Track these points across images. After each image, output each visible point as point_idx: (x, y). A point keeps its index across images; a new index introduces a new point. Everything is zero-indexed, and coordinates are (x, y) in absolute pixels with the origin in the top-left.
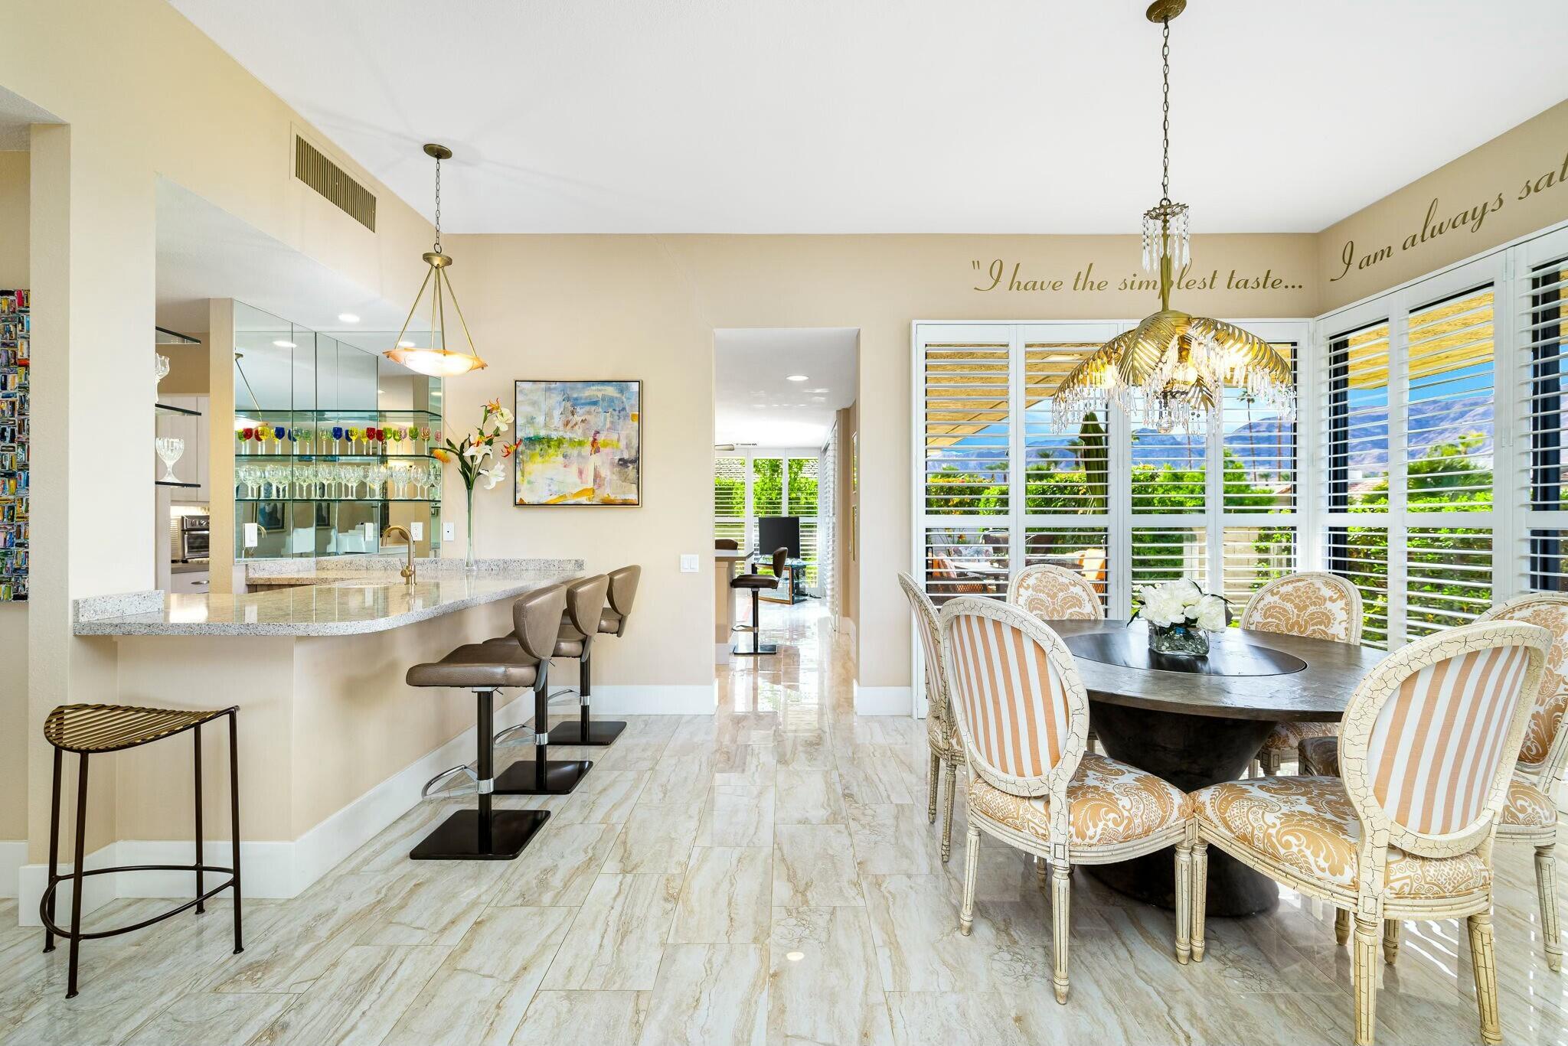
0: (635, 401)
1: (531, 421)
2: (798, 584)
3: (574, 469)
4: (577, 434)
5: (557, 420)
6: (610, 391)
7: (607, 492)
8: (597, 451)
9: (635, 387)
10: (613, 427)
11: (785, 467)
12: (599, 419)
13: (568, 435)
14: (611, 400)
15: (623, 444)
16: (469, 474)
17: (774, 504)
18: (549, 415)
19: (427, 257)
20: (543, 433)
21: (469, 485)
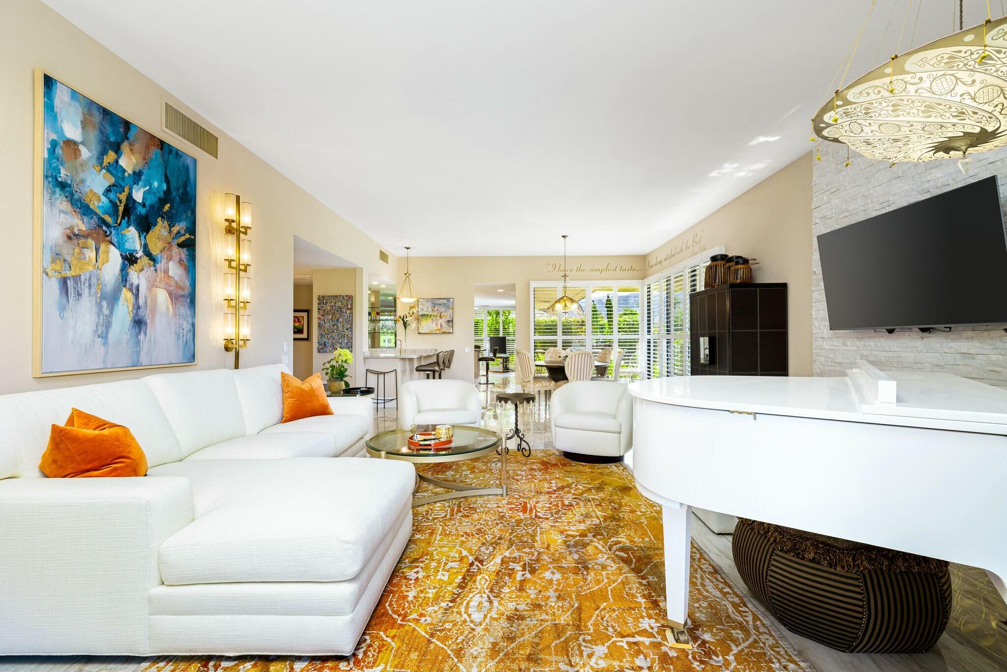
0: (452, 304)
1: (422, 309)
2: (506, 365)
3: (435, 323)
4: (436, 314)
5: (430, 309)
6: (445, 301)
7: (444, 330)
8: (441, 318)
9: (452, 300)
10: (446, 312)
11: (501, 313)
12: (442, 309)
13: (433, 314)
14: (445, 304)
15: (448, 316)
16: (405, 325)
17: (497, 330)
18: (428, 308)
19: (405, 274)
20: (426, 313)
21: (405, 328)
